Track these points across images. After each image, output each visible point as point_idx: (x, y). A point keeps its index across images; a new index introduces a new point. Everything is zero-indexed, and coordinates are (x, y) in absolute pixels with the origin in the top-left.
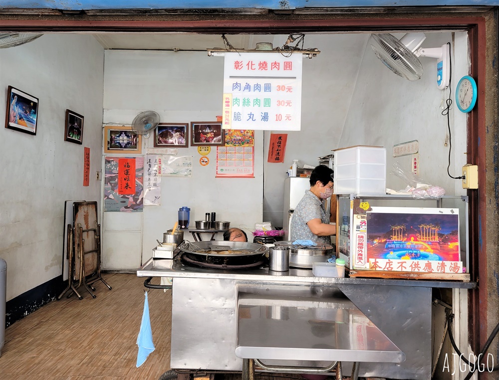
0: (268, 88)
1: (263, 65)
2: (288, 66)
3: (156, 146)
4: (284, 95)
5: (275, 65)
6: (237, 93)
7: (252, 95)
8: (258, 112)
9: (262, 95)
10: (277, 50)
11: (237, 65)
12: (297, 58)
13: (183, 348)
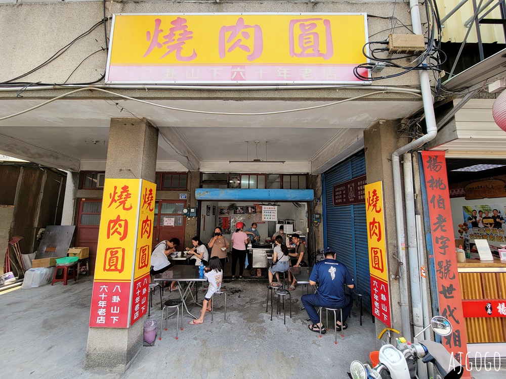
0: (271, 213)
1: (270, 208)
2: (274, 208)
3: (234, 213)
4: (274, 214)
5: (272, 208)
6: (266, 214)
7: (268, 214)
8: (269, 217)
9: (270, 214)
10: (272, 205)
11: (265, 208)
12: (276, 207)
13: (255, 264)
